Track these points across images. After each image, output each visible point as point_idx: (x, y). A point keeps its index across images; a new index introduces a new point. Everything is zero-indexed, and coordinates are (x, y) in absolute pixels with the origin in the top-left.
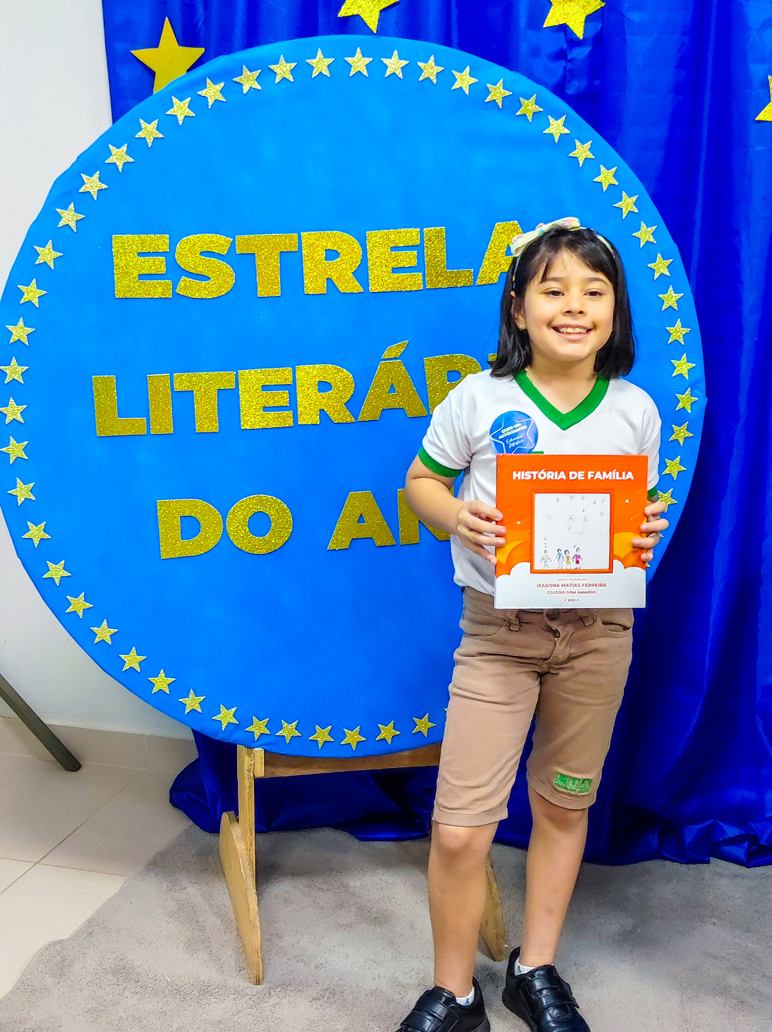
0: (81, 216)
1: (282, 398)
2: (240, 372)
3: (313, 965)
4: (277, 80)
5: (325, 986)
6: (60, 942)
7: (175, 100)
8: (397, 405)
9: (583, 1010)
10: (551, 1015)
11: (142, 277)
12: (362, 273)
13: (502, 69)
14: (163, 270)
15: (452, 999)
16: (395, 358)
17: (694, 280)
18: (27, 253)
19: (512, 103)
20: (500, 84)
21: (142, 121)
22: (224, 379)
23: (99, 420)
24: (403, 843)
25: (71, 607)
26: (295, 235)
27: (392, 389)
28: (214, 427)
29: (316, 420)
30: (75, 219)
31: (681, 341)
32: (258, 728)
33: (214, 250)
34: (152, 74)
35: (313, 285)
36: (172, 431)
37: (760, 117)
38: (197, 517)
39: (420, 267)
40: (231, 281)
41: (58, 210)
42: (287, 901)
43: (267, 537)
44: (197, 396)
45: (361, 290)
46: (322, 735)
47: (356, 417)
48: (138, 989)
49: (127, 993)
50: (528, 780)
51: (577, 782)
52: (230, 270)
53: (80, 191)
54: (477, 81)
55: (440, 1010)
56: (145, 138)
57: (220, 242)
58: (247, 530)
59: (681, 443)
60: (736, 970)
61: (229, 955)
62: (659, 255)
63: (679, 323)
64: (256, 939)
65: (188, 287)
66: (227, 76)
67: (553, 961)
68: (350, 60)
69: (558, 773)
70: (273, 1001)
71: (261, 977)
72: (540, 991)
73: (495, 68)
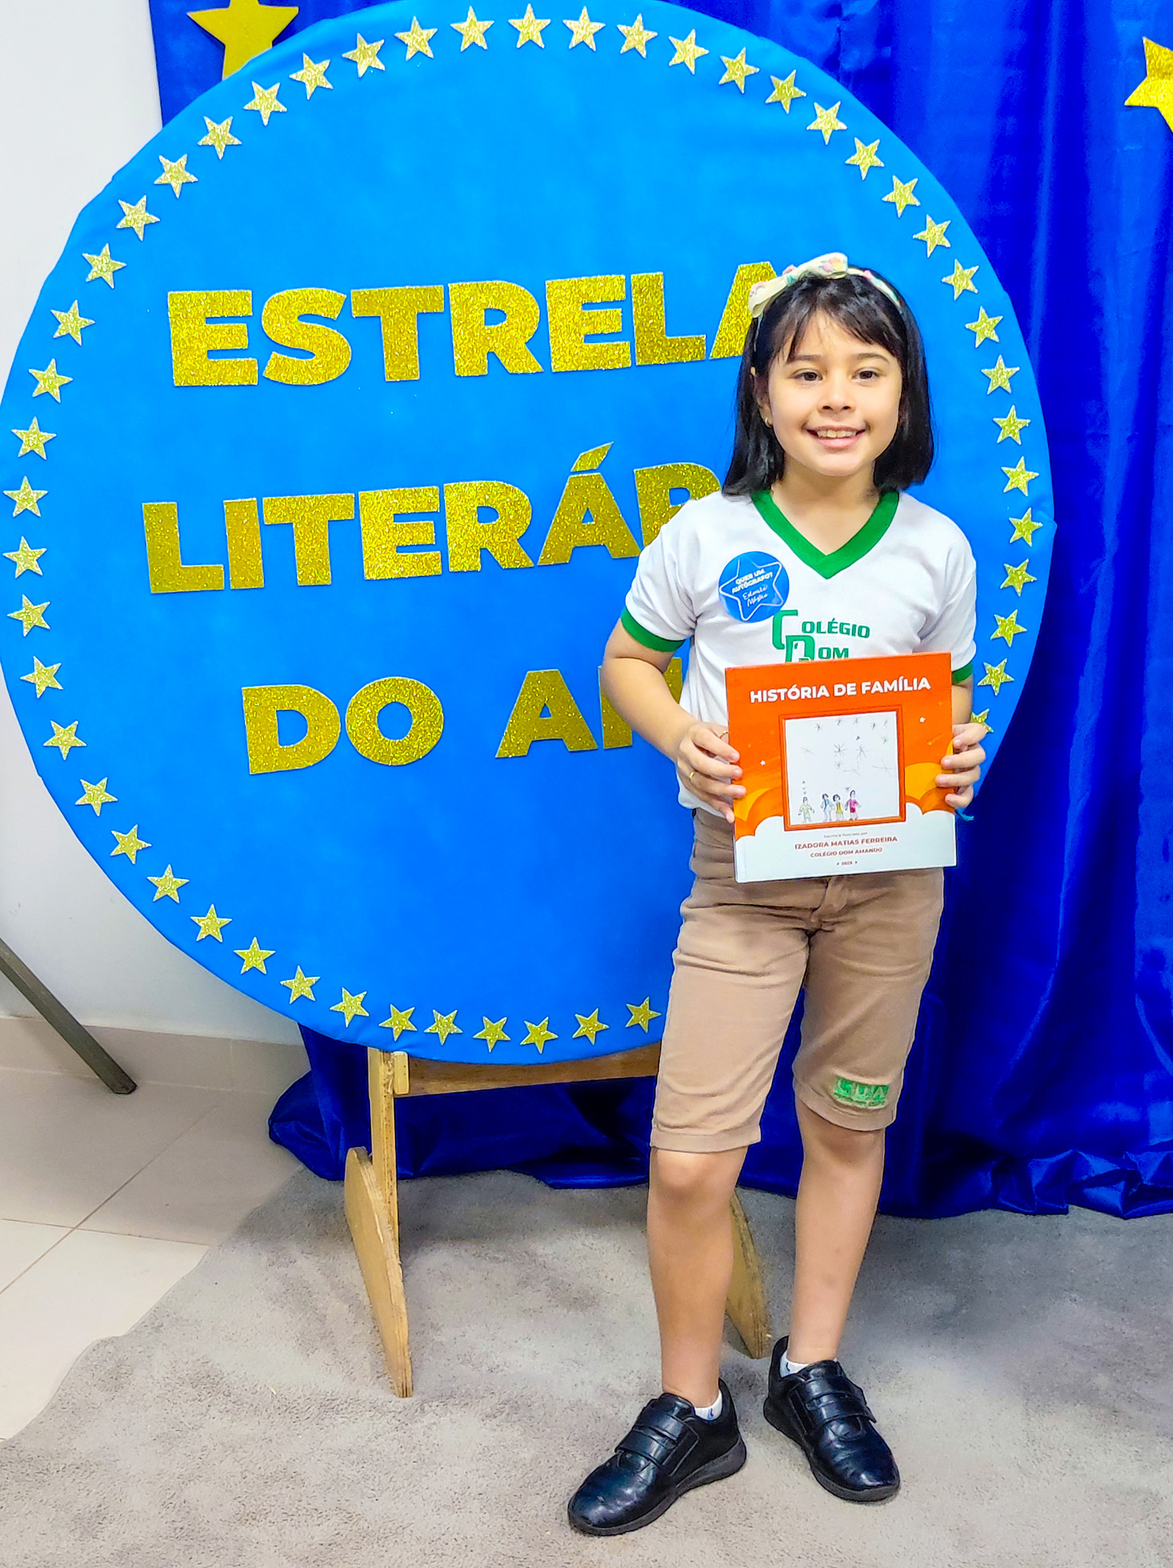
0: (120, 265)
1: (425, 532)
2: (361, 494)
3: (485, 1368)
4: (409, 56)
5: (504, 1397)
6: (111, 1341)
7: (256, 87)
8: (595, 542)
9: (883, 1426)
10: (835, 1432)
11: (212, 354)
12: (539, 344)
13: (744, 33)
14: (243, 343)
15: (689, 1410)
16: (591, 471)
17: (1036, 349)
18: (41, 321)
19: (760, 85)
20: (741, 57)
21: (208, 120)
22: (339, 505)
23: (154, 570)
24: (616, 1191)
25: (118, 848)
26: (440, 288)
27: (588, 516)
28: (325, 578)
29: (477, 564)
30: (112, 269)
31: (1017, 438)
32: (399, 1021)
33: (319, 313)
34: (220, 47)
35: (468, 362)
36: (261, 584)
37: (1133, 100)
38: (302, 711)
39: (627, 333)
40: (346, 359)
41: (86, 255)
42: (445, 1277)
43: (405, 740)
44: (299, 531)
45: (540, 368)
46: (492, 1032)
47: (535, 560)
48: (230, 1406)
49: (213, 1412)
50: (796, 1090)
51: (866, 1090)
52: (344, 343)
53: (118, 227)
54: (707, 52)
55: (671, 1426)
56: (213, 146)
57: (326, 300)
58: (377, 729)
59: (1019, 591)
60: (1106, 1365)
61: (361, 1356)
62: (982, 311)
63: (1013, 411)
64: (400, 1331)
65: (282, 369)
66: (334, 50)
67: (836, 1356)
68: (516, 23)
69: (838, 1078)
70: (428, 1419)
71: (409, 1386)
72: (818, 1398)
73: (734, 31)
